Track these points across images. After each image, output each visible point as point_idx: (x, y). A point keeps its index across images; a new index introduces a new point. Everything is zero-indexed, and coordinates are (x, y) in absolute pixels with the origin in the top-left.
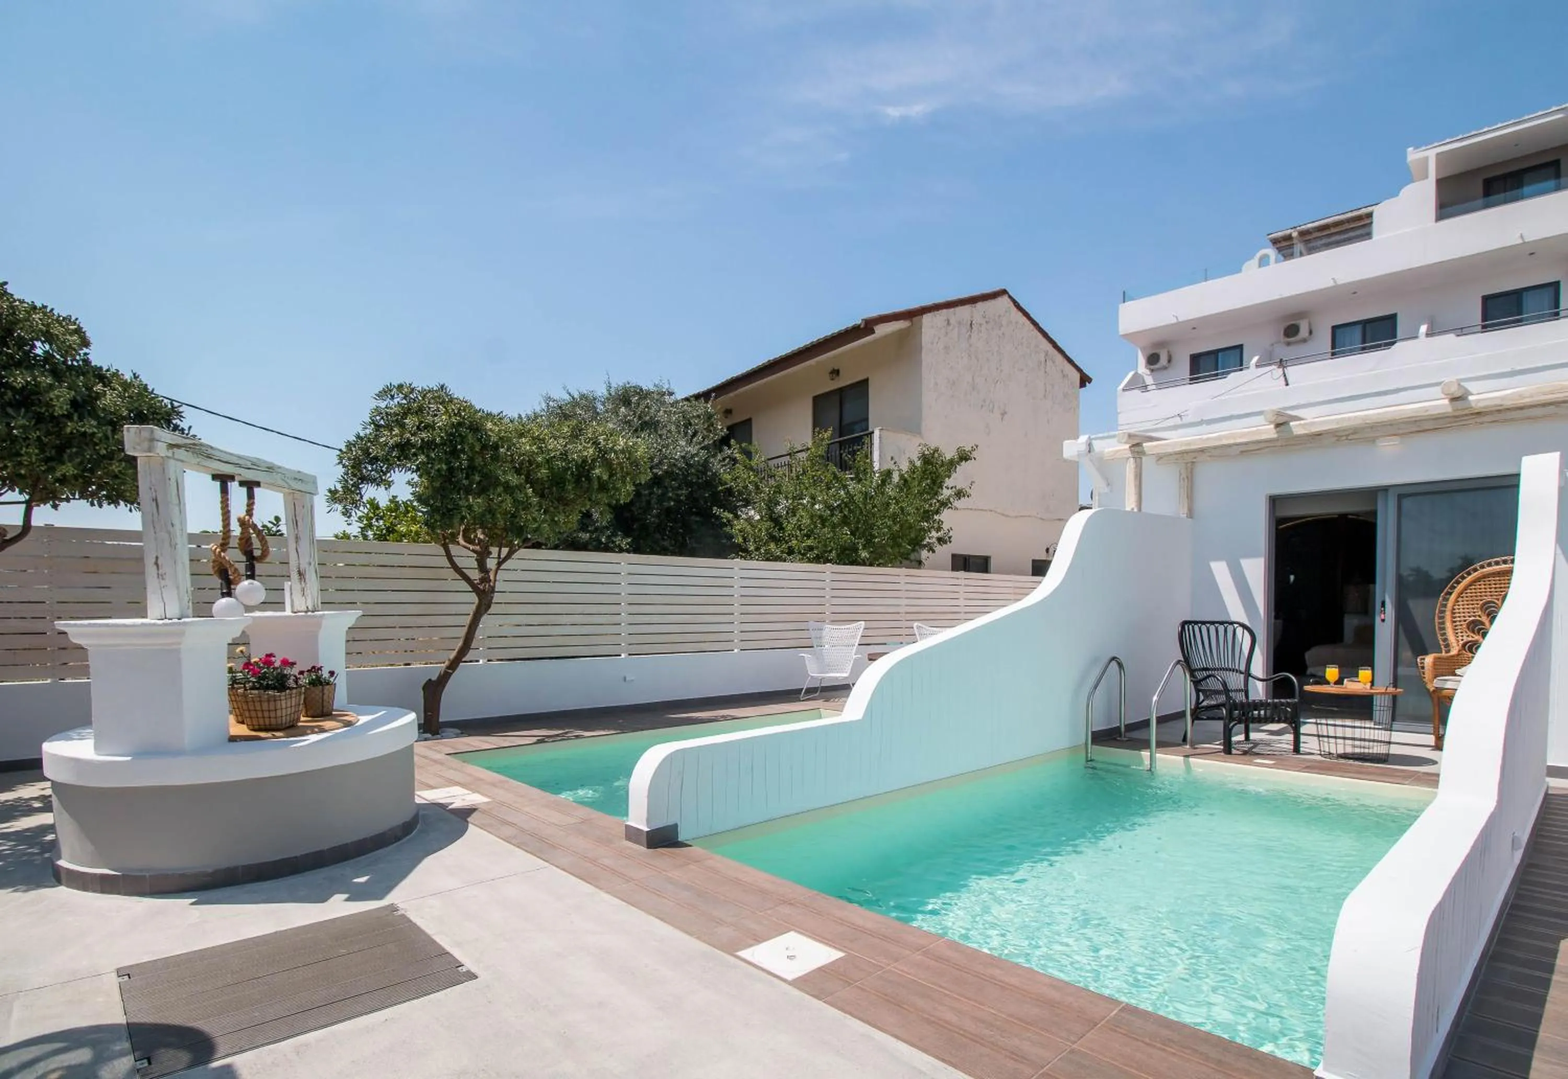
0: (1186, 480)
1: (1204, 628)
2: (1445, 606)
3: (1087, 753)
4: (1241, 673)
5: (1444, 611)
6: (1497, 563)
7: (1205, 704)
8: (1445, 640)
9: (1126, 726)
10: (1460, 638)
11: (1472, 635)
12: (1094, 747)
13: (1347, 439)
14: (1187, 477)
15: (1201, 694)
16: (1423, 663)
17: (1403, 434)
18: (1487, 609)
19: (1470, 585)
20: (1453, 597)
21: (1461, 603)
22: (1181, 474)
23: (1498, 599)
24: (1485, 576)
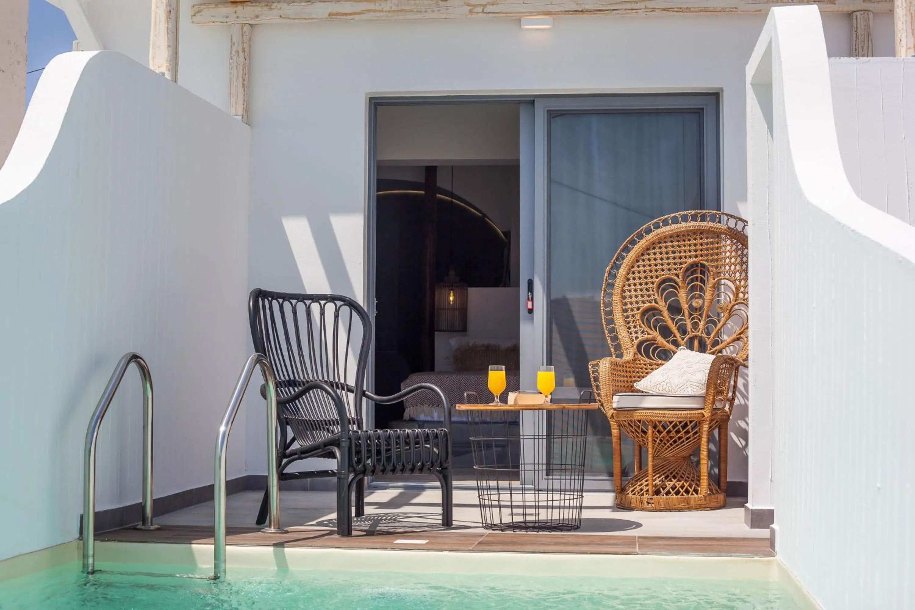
0: (241, 54)
1: (287, 306)
2: (612, 285)
3: (85, 556)
4: (350, 390)
5: (611, 295)
6: (675, 221)
7: (296, 446)
8: (615, 338)
9: (155, 502)
10: (634, 335)
11: (649, 331)
12: (98, 543)
13: (483, 12)
14: (244, 51)
15: (289, 428)
16: (597, 371)
17: (557, 13)
18: (664, 290)
19: (643, 255)
20: (622, 271)
21: (632, 282)
22: (233, 44)
23: (677, 275)
24: (660, 241)
